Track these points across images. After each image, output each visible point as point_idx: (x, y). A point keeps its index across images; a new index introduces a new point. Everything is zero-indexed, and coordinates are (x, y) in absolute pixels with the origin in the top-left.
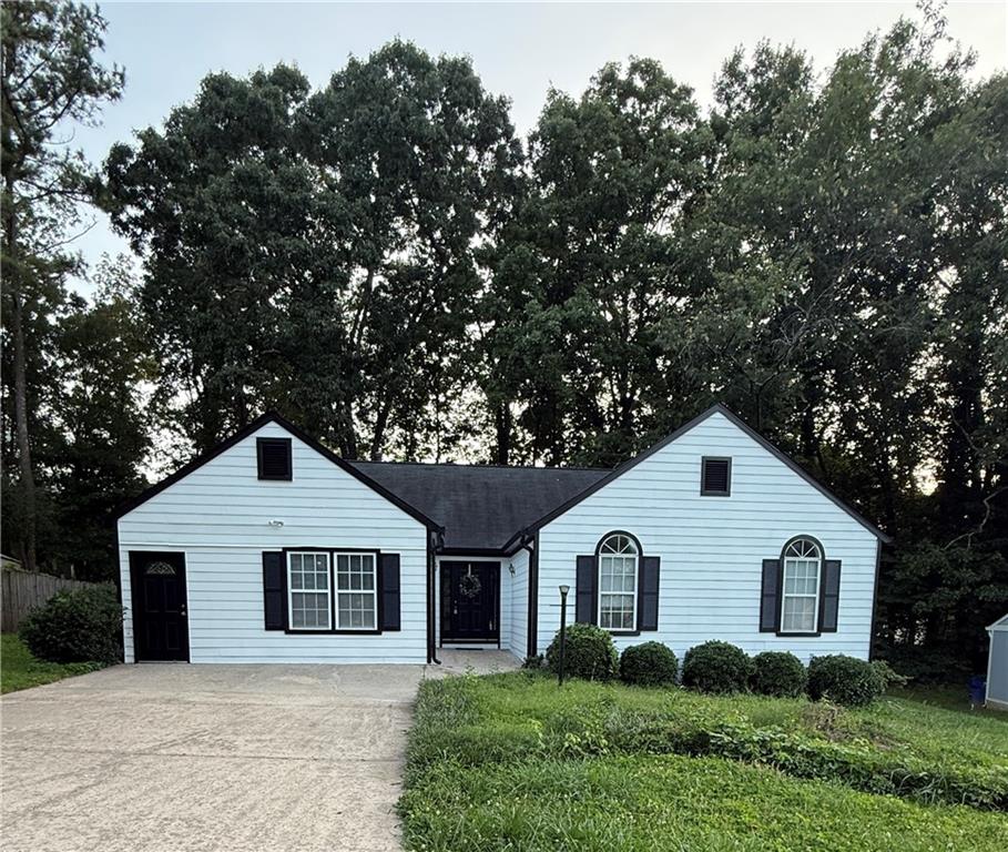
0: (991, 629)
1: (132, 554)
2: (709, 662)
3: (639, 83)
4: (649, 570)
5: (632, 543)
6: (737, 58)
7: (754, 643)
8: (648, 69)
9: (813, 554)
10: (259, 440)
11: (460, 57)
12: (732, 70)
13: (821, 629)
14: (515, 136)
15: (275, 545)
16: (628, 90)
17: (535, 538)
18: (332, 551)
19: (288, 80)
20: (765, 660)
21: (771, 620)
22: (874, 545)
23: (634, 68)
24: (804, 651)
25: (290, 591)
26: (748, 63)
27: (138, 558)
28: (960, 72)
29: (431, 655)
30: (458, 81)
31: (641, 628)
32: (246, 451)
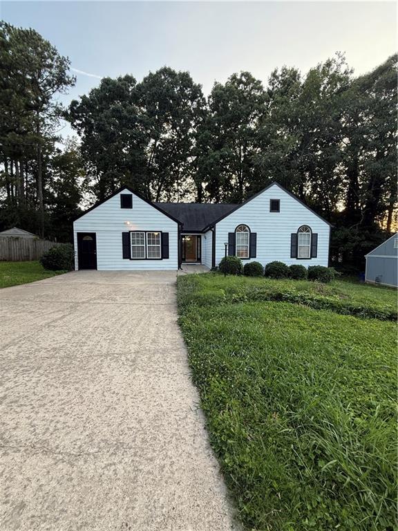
0: (367, 256)
1: (78, 233)
2: (274, 268)
3: (244, 79)
4: (253, 237)
5: (247, 228)
6: (276, 71)
7: (289, 262)
8: (247, 75)
9: (308, 231)
10: (121, 195)
11: (186, 71)
12: (274, 75)
13: (311, 257)
14: (203, 97)
15: (127, 230)
16: (240, 82)
17: (214, 227)
18: (146, 232)
19: (130, 80)
20: (293, 267)
21: (294, 254)
22: (329, 228)
23: (242, 75)
24: (306, 264)
25: (132, 245)
26: (279, 73)
27: (80, 235)
28: (349, 75)
29: (179, 267)
30: (185, 79)
31: (250, 257)
32: (117, 199)
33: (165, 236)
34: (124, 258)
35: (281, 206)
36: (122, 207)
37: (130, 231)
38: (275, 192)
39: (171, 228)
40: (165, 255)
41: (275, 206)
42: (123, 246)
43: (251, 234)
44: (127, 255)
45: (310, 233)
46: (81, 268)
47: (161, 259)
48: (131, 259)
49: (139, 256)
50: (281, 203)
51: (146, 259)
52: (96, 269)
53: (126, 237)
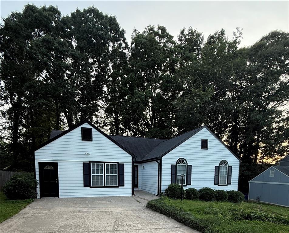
1: (39, 163)
4: (189, 168)
5: (185, 161)
10: (82, 128)
13: (228, 184)
15: (87, 160)
17: (161, 160)
18: (104, 162)
20: (218, 192)
21: (217, 182)
22: (239, 163)
25: (92, 175)
27: (41, 164)
29: (133, 193)
31: (187, 184)
32: (78, 132)
33: (121, 167)
34: (85, 186)
35: (209, 145)
36: (83, 140)
37: (90, 162)
38: (204, 133)
39: (126, 159)
40: (121, 183)
41: (205, 144)
42: (84, 175)
43: (188, 166)
44: (87, 183)
45: (227, 166)
46: (43, 195)
47: (118, 187)
48: (91, 187)
49: (98, 184)
50: (209, 143)
51: (105, 187)
52: (58, 196)
53: (87, 167)
